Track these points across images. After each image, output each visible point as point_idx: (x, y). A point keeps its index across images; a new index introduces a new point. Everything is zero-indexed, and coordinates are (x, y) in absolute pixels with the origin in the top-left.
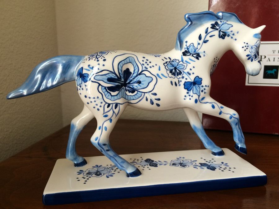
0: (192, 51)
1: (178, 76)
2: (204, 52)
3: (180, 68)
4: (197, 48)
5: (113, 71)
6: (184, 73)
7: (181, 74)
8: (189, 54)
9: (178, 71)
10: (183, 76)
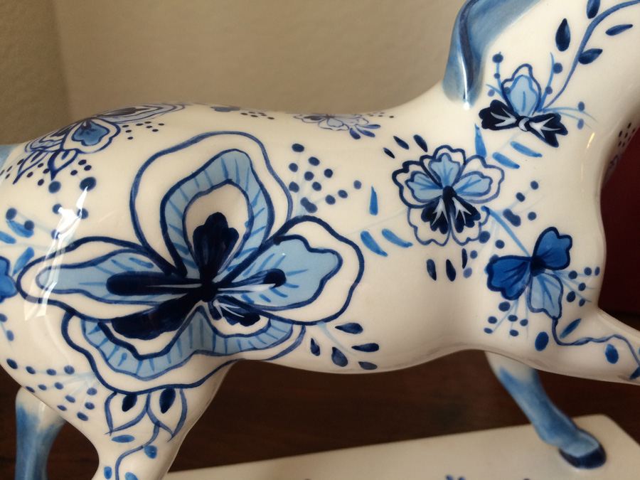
0: (524, 108)
1: (460, 229)
2: (581, 107)
3: (469, 189)
4: (549, 90)
5: (135, 240)
6: (491, 219)
7: (476, 223)
8: (512, 120)
9: (459, 207)
10: (485, 228)
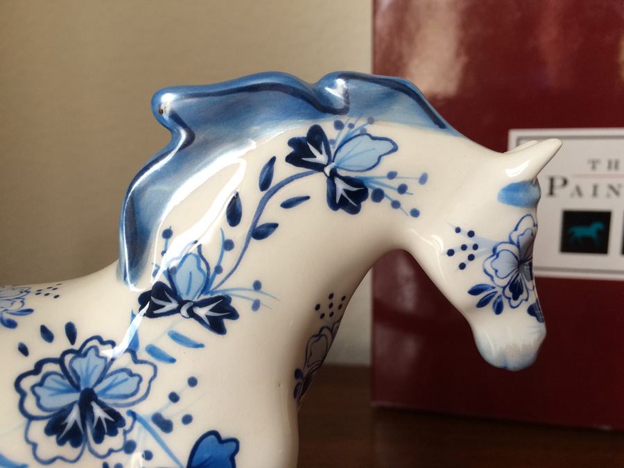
0: (188, 292)
1: (99, 439)
2: (257, 286)
3: (113, 392)
4: (218, 269)
6: (138, 424)
7: (120, 430)
8: (173, 305)
9: (99, 413)
10: (130, 437)
